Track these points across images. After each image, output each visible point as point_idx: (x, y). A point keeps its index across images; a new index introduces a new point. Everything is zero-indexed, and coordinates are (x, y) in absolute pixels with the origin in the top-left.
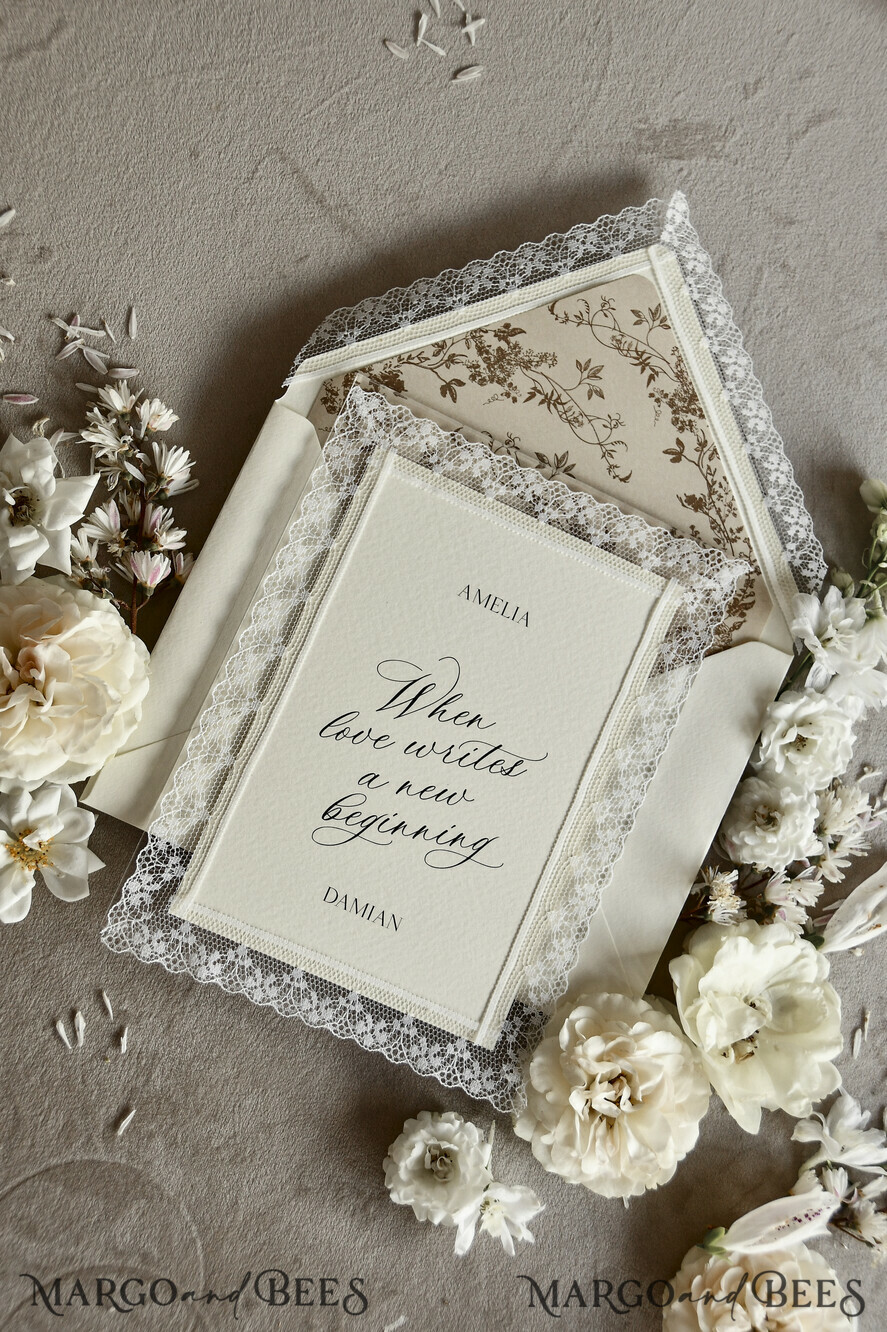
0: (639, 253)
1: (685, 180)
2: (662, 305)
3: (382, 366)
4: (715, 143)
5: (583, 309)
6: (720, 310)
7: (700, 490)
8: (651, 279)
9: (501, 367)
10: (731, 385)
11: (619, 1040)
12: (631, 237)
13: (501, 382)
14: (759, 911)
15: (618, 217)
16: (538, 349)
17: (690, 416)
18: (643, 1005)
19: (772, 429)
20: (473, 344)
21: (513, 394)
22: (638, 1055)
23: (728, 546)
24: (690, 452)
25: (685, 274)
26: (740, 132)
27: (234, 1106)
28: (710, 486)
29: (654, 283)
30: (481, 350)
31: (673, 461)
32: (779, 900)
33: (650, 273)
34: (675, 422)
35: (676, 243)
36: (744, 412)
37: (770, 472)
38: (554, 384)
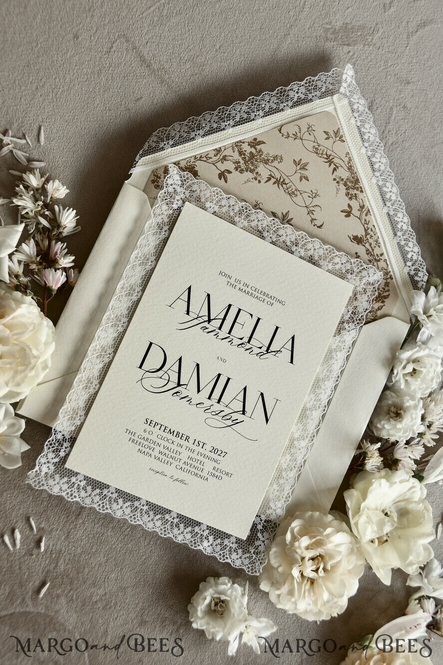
0: (328, 99)
1: (351, 58)
2: (340, 128)
3: (185, 162)
4: (368, 37)
8: (334, 113)
11: (318, 538)
14: (390, 463)
16: (272, 153)
18: (330, 518)
19: (399, 199)
22: (329, 546)
24: (355, 211)
26: (381, 31)
27: (105, 578)
29: (336, 116)
31: (346, 216)
32: (401, 457)
33: (334, 110)
36: (384, 189)
38: (281, 173)
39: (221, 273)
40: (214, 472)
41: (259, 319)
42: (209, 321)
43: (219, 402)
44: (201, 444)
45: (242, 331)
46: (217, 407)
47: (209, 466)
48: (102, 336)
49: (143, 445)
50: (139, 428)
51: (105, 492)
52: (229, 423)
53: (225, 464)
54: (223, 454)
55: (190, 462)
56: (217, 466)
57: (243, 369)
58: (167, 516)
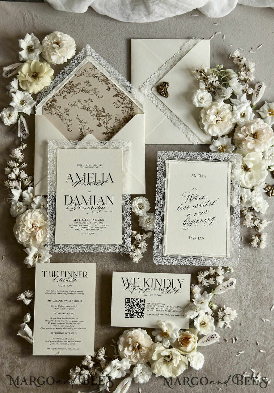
3: (51, 99)
5: (81, 72)
6: (104, 62)
7: (116, 93)
9: (72, 89)
10: (112, 74)
12: (82, 58)
13: (73, 92)
15: (78, 55)
16: (76, 83)
17: (108, 82)
19: (123, 77)
20: (65, 88)
21: (76, 93)
23: (125, 100)
24: (111, 87)
25: (95, 59)
30: (67, 88)
31: (109, 90)
34: (106, 84)
35: (91, 55)
36: (116, 77)
37: (126, 85)
39: (78, 165)
40: (102, 227)
41: (96, 174)
42: (80, 181)
43: (94, 205)
45: (92, 179)
47: (100, 225)
49: (77, 228)
50: (73, 223)
51: (71, 246)
52: (101, 209)
53: (105, 223)
54: (103, 220)
55: (93, 227)
56: (103, 224)
57: (98, 191)
58: (93, 246)
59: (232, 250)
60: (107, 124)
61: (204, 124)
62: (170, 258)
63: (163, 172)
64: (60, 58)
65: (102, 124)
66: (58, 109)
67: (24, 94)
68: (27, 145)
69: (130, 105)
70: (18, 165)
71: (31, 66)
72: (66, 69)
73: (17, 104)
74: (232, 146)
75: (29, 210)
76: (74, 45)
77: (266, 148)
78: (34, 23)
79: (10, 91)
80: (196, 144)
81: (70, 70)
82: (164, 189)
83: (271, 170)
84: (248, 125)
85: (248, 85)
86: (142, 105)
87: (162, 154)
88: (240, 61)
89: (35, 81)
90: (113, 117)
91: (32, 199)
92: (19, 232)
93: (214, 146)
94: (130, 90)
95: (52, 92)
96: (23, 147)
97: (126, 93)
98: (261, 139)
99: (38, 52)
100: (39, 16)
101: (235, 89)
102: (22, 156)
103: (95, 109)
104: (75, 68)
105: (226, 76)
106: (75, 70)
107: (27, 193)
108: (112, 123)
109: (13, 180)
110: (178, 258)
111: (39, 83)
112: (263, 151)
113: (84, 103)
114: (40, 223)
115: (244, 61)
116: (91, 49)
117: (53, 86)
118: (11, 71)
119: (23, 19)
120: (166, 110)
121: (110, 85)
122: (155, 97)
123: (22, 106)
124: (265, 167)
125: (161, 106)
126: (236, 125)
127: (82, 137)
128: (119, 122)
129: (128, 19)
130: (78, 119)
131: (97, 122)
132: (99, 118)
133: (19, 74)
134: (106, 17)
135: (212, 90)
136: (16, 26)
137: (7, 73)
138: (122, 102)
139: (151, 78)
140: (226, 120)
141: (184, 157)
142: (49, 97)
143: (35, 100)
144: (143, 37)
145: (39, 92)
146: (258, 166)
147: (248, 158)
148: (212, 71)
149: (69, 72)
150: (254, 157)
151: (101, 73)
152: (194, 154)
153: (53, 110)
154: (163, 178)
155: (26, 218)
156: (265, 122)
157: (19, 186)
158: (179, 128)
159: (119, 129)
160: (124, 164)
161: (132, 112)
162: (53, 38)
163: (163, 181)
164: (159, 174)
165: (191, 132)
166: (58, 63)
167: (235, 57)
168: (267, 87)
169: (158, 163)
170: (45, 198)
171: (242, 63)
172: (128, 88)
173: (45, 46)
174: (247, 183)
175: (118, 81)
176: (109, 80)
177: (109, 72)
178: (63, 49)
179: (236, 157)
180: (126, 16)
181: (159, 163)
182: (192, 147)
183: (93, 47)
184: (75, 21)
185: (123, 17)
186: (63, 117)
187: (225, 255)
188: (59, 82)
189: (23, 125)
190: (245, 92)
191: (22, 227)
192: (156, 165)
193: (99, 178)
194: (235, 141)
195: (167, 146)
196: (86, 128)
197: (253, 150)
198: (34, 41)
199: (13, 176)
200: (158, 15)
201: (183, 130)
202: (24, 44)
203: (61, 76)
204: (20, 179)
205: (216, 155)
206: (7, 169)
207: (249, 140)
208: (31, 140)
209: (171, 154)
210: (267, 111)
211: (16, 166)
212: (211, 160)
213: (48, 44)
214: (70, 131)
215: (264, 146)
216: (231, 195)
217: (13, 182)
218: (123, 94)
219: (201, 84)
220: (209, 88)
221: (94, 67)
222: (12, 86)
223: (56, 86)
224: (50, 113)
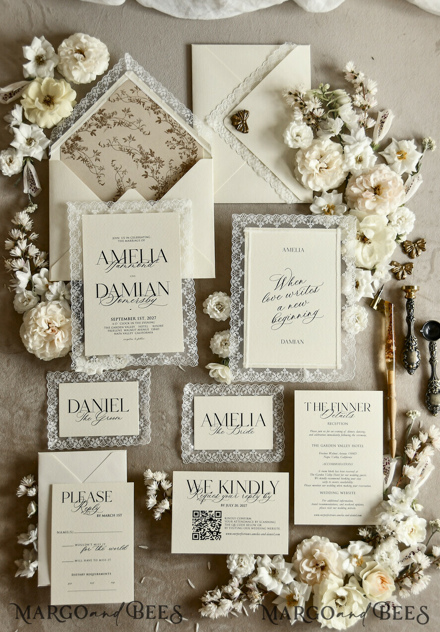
3: (73, 136)
5: (118, 96)
6: (151, 80)
7: (170, 127)
9: (104, 121)
10: (164, 98)
12: (119, 73)
13: (105, 125)
15: (113, 70)
16: (111, 112)
17: (158, 110)
19: (180, 103)
20: (93, 119)
21: (110, 127)
24: (163, 118)
25: (138, 75)
28: (172, 125)
30: (96, 119)
31: (159, 123)
34: (155, 113)
35: (132, 69)
36: (170, 103)
37: (184, 115)
39: (113, 238)
40: (154, 328)
41: (141, 250)
42: (119, 262)
43: (141, 296)
44: (142, 318)
45: (136, 259)
46: (141, 298)
47: (150, 326)
48: (74, 292)
49: (116, 331)
50: (110, 324)
52: (150, 302)
53: (157, 322)
54: (154, 318)
55: (140, 328)
56: (153, 324)
57: (145, 276)
58: (142, 357)
59: (344, 358)
60: (158, 173)
61: (302, 173)
62: (254, 372)
63: (240, 246)
64: (86, 74)
65: (150, 174)
66: (84, 151)
67: (32, 128)
68: (38, 207)
69: (191, 146)
70: (24, 235)
71: (42, 87)
72: (95, 91)
73: (21, 144)
74: (343, 206)
75: (43, 303)
76: (106, 54)
77: (393, 208)
78: (44, 21)
79: (10, 123)
80: (290, 203)
81: (100, 93)
82: (243, 270)
83: (400, 241)
84: (366, 174)
85: (366, 113)
86: (208, 146)
87: (239, 219)
88: (355, 78)
89: (47, 109)
90: (166, 163)
91: (47, 286)
92: (29, 335)
93: (317, 205)
94: (191, 123)
95: (73, 126)
96: (32, 209)
97: (186, 127)
98: (385, 196)
99: (51, 65)
100: (53, 10)
101: (347, 120)
102: (30, 222)
103: (139, 151)
104: (108, 89)
105: (334, 100)
106: (108, 93)
107: (40, 277)
108: (165, 172)
109: (17, 258)
110: (265, 372)
111: (55, 112)
112: (388, 213)
113: (122, 142)
114: (59, 321)
115: (361, 78)
116: (133, 60)
117: (76, 117)
118: (11, 94)
119: (27, 14)
120: (246, 153)
121: (161, 116)
122: (228, 133)
123: (29, 147)
124: (391, 237)
125: (237, 146)
126: (349, 175)
127: (120, 193)
128: (175, 170)
129: (186, 14)
130: (113, 166)
131: (142, 171)
132: (145, 164)
133: (23, 99)
134: (153, 10)
135: (313, 122)
136: (17, 25)
137: (5, 97)
138: (179, 141)
139: (222, 105)
140: (334, 167)
141: (271, 223)
142: (70, 133)
143: (48, 137)
144: (209, 41)
145: (55, 126)
146: (381, 236)
147: (366, 223)
148: (314, 93)
149: (98, 95)
150: (375, 222)
151: (147, 97)
152: (285, 218)
153: (77, 153)
154: (241, 254)
155: (39, 315)
156: (392, 169)
157: (27, 267)
158: (265, 180)
159: (176, 181)
160: (182, 235)
161: (195, 155)
162: (75, 44)
163: (241, 259)
164: (235, 249)
165: (282, 185)
166: (83, 82)
167: (347, 72)
168: (395, 117)
169: (233, 232)
170: (66, 284)
171: (358, 81)
172: (187, 120)
173: (63, 56)
174: (365, 261)
175: (173, 108)
176: (159, 108)
177: (159, 95)
178: (90, 62)
179: (348, 220)
180: (184, 9)
181: (235, 232)
182: (284, 206)
183: (134, 56)
184: (106, 16)
185: (179, 11)
186: (91, 163)
187: (335, 365)
188: (84, 110)
189: (32, 176)
190: (363, 124)
191: (34, 329)
192: (231, 236)
193: (147, 256)
194: (348, 198)
195: (247, 206)
196: (125, 179)
197: (373, 212)
198: (45, 48)
199: (17, 252)
200: (232, 9)
201: (270, 182)
202: (30, 52)
203: (87, 101)
204: (28, 257)
205: (318, 219)
206: (9, 243)
207: (368, 196)
208: (43, 198)
209: (252, 218)
210: (395, 152)
211: (21, 237)
212: (311, 226)
213: (67, 53)
214: (102, 185)
215: (390, 206)
216: (342, 278)
217: (18, 262)
218: (181, 128)
219: (296, 113)
220: (309, 120)
221: (137, 87)
222: (13, 117)
223: (79, 116)
224: (72, 157)
